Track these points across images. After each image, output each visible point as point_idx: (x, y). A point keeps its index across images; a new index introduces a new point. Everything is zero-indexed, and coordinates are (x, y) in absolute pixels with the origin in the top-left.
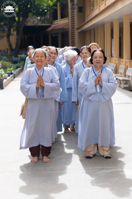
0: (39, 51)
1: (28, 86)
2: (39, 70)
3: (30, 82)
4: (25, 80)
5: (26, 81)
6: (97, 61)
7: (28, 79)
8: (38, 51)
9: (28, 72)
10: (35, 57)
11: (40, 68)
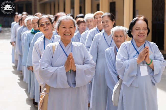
0: (66, 20)
1: (52, 70)
2: (66, 46)
3: (55, 64)
4: (46, 59)
5: (48, 61)
6: (141, 33)
7: (51, 58)
8: (63, 19)
9: (51, 49)
10: (60, 27)
11: (67, 44)
